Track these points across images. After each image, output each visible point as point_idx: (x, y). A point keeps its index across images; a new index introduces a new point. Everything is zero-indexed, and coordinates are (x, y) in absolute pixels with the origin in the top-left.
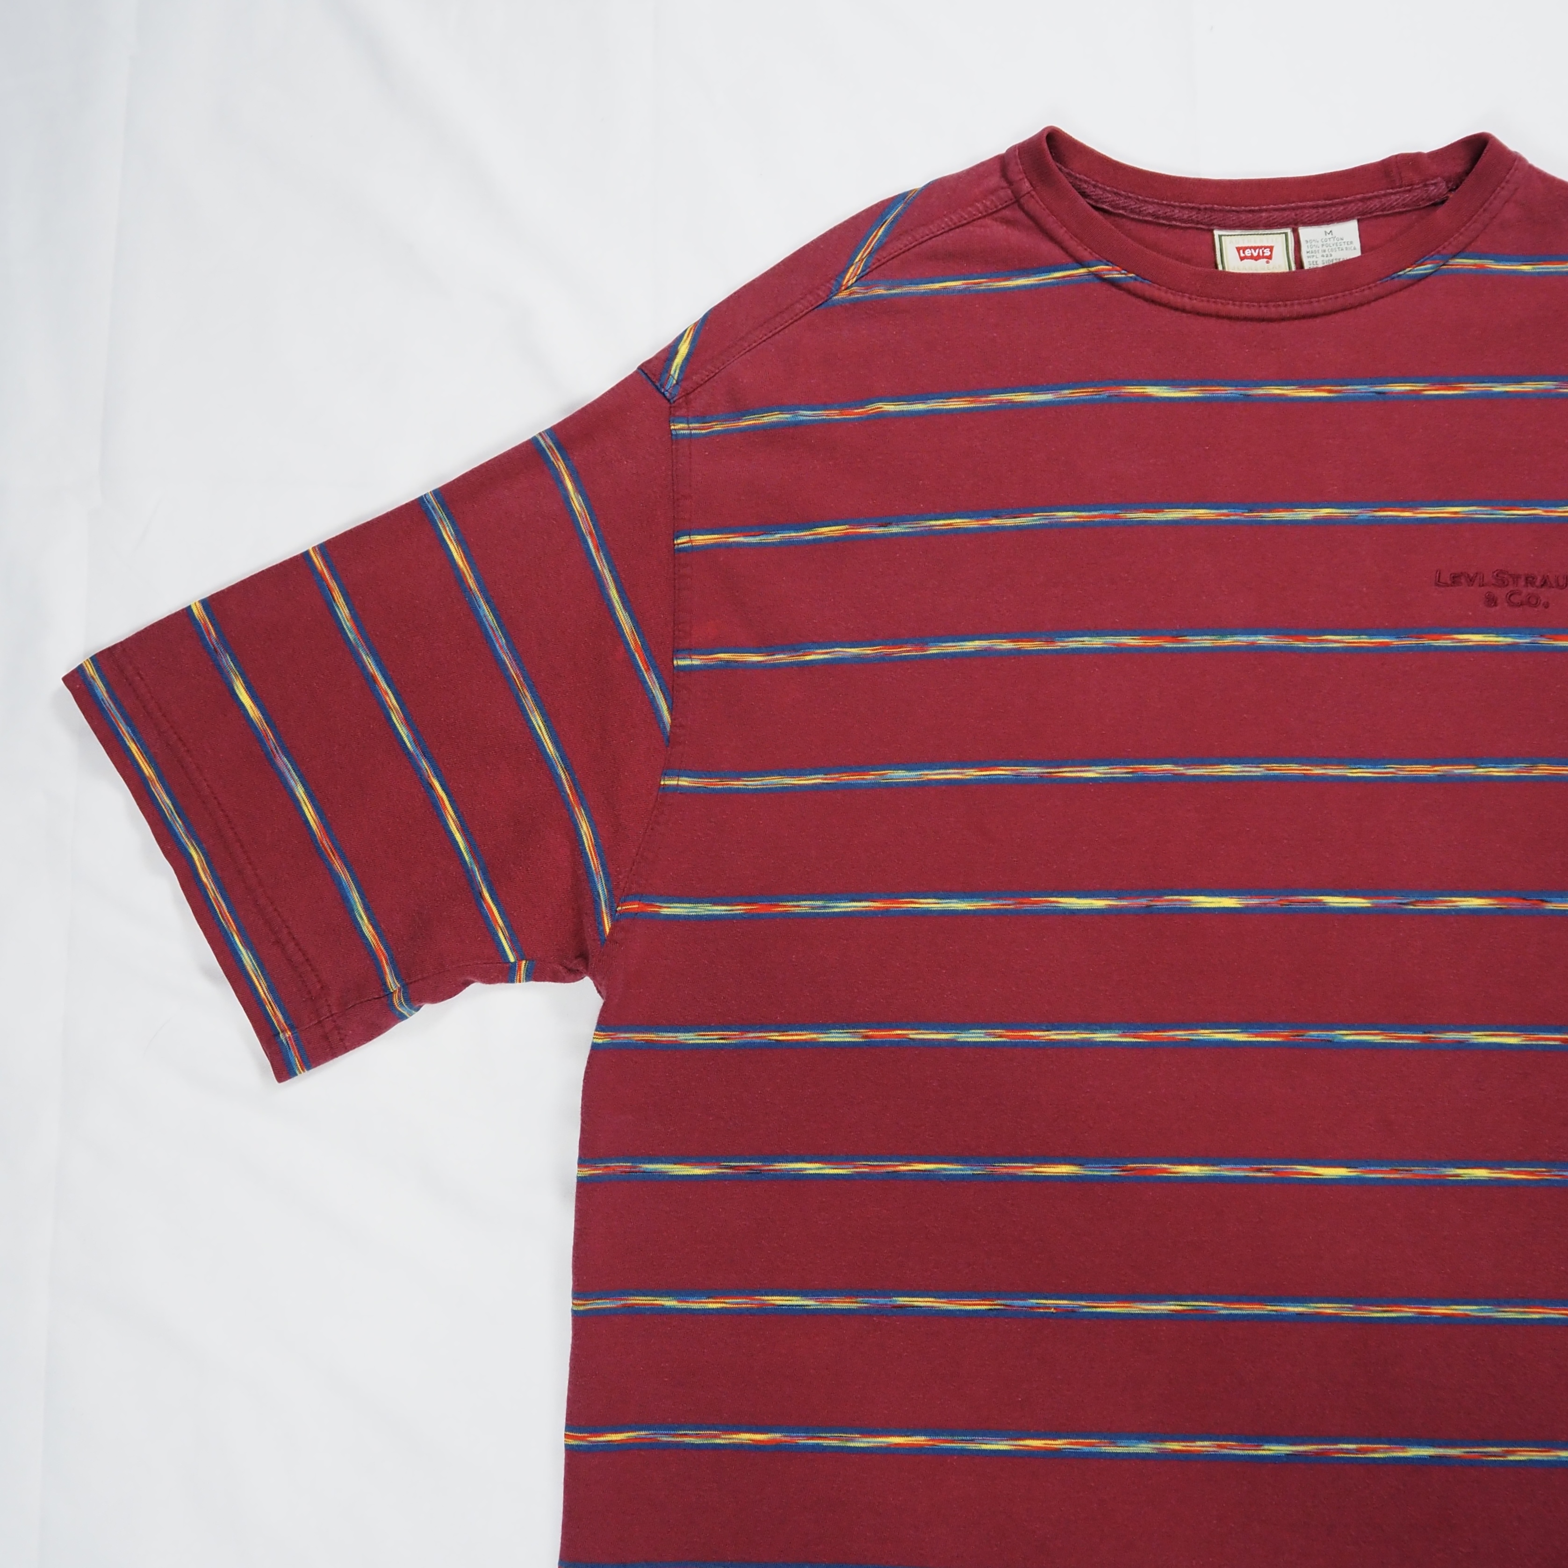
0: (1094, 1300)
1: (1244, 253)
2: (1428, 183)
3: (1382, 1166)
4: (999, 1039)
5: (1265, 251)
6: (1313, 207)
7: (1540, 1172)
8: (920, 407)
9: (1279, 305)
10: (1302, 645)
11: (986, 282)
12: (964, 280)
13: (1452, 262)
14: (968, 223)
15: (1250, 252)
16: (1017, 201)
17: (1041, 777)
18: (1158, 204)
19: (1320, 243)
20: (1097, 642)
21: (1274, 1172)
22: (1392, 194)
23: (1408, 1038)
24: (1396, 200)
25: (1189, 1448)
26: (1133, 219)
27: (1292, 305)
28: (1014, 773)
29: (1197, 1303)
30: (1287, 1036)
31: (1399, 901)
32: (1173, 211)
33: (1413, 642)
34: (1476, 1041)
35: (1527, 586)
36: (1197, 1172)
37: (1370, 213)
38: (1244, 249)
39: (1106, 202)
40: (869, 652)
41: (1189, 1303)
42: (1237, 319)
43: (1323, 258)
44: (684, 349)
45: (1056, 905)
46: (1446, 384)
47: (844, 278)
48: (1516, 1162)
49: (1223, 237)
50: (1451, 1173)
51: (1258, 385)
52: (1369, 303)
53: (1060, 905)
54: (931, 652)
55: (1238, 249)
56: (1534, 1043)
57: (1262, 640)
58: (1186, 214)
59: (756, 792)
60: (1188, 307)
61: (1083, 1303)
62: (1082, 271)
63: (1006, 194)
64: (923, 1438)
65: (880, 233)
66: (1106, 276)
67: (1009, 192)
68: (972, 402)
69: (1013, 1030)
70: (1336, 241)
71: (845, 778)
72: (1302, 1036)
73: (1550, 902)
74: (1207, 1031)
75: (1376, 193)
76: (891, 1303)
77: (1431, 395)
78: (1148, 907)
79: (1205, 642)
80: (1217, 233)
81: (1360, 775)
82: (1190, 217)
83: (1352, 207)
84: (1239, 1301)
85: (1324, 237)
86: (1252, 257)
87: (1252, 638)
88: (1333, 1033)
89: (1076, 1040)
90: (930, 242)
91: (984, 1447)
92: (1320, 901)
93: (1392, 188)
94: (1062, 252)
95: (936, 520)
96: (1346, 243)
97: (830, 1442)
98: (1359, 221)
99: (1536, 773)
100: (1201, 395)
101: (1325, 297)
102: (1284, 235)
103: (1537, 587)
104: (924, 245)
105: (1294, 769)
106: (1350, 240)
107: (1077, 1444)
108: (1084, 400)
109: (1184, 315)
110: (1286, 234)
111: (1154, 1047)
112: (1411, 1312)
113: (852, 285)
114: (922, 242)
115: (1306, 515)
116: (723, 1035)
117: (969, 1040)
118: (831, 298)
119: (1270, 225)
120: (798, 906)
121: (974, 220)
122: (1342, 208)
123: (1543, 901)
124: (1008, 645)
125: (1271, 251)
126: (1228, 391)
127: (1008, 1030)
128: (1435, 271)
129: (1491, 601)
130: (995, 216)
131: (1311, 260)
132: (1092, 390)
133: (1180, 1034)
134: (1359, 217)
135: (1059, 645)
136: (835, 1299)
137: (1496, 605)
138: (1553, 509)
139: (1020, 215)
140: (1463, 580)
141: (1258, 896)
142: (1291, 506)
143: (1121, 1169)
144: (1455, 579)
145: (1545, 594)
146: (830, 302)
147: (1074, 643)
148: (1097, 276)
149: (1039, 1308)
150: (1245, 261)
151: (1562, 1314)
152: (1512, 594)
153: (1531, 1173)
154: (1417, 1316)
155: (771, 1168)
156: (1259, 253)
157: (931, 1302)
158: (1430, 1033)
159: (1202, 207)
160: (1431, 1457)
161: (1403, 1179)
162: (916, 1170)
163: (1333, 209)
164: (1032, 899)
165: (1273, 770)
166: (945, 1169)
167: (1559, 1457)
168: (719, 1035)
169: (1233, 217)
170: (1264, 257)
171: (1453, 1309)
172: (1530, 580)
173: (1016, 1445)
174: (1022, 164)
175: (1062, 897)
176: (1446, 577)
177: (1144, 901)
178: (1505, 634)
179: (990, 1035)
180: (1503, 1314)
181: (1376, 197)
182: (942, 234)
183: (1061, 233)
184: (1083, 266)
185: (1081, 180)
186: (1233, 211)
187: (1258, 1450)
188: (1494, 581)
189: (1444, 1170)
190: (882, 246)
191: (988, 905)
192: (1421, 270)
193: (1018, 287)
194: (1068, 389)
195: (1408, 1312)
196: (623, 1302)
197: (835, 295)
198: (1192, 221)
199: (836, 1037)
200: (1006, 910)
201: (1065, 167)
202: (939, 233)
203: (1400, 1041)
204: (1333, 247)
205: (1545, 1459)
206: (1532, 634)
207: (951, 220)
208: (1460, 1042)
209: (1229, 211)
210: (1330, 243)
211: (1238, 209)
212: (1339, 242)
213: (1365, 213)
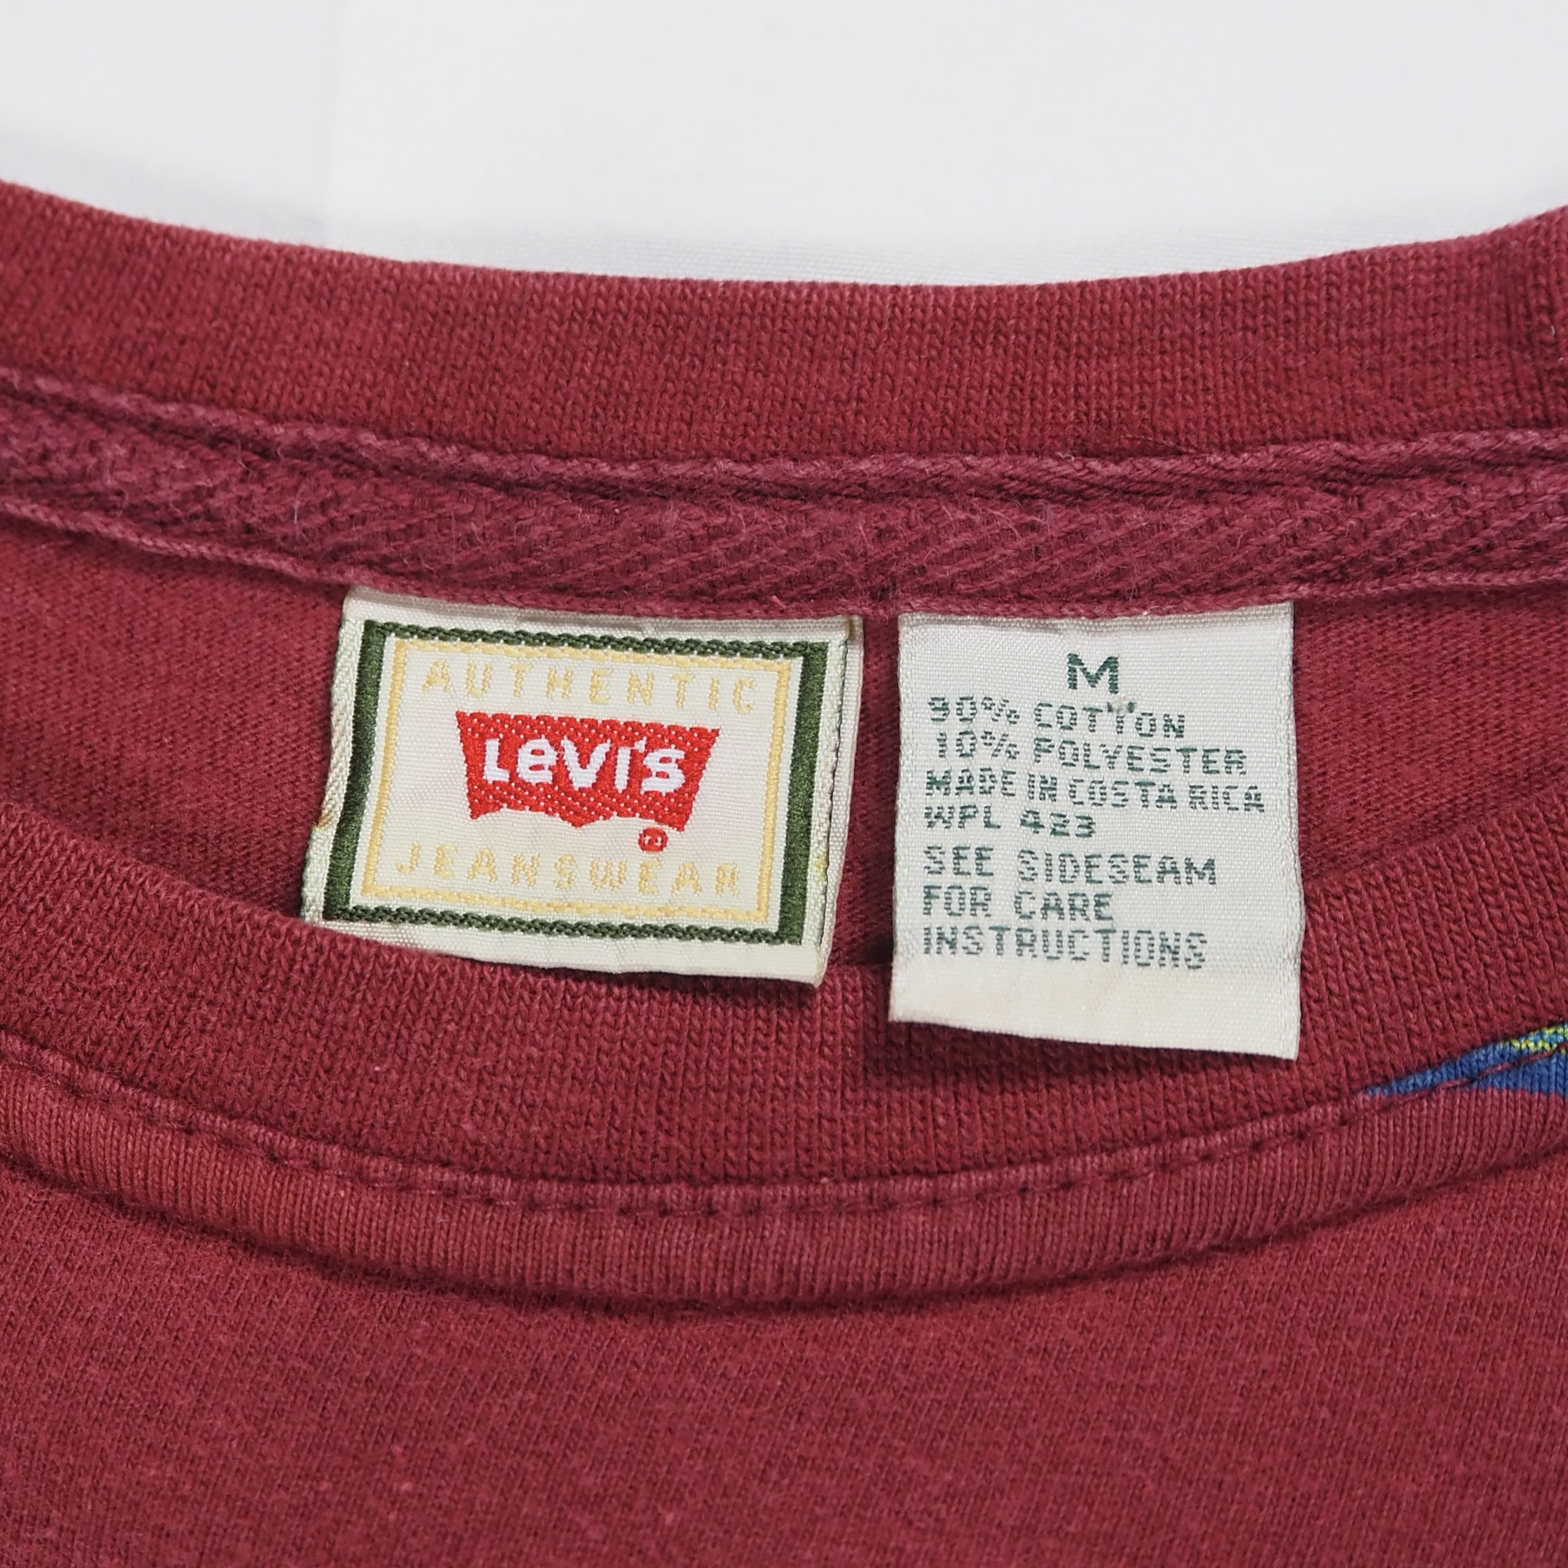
1: (508, 759)
19: (1023, 734)
27: (754, 1210)
32: (93, 448)
37: (1382, 572)
70: (1130, 737)
75: (1429, 444)
82: (198, 494)
85: (1059, 693)
96: (1196, 760)
98: (1303, 615)
101: (977, 1179)
102: (799, 661)
106: (1225, 741)
110: (813, 657)
122: (1193, 516)
125: (693, 767)
134: (1304, 590)
156: (607, 771)
163: (1137, 517)
181: (1433, 468)
186: (481, 478)
204: (1108, 776)
209: (449, 477)
210: (1080, 734)
211: (508, 467)
212: (1159, 740)
213: (1341, 577)
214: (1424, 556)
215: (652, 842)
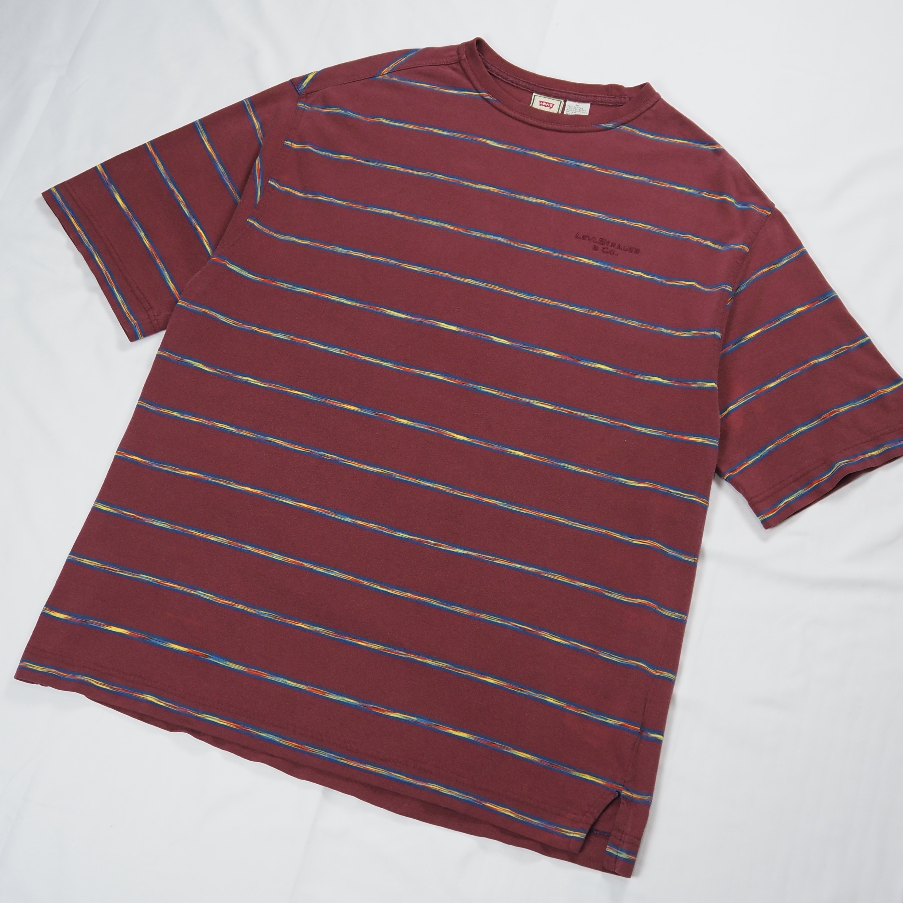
0: (347, 459)
1: (542, 103)
2: (622, 97)
3: (481, 441)
4: (345, 354)
5: (551, 105)
6: (574, 94)
7: (544, 459)
8: (397, 124)
9: (549, 124)
10: (515, 245)
11: (438, 88)
12: (430, 85)
13: (622, 126)
14: (438, 65)
15: (545, 104)
16: (459, 62)
17: (396, 265)
18: (514, 78)
19: (573, 108)
20: (435, 224)
21: (437, 431)
22: (606, 97)
23: (508, 396)
24: (608, 100)
25: (367, 525)
26: (503, 81)
27: (554, 125)
28: (385, 261)
29: (389, 472)
30: (459, 382)
31: (522, 346)
32: (519, 82)
33: (560, 255)
34: (535, 404)
35: (612, 247)
36: (406, 423)
37: (596, 102)
38: (543, 102)
39: (495, 72)
40: (344, 204)
41: (386, 471)
42: (531, 125)
43: (572, 113)
44: (310, 77)
45: (385, 312)
46: (606, 169)
47: (383, 71)
48: (535, 453)
49: (536, 96)
50: (508, 451)
51: (531, 151)
52: (584, 132)
53: (387, 312)
54: (369, 210)
55: (540, 102)
56: (557, 410)
57: (500, 239)
58: (524, 84)
59: (282, 240)
60: (513, 116)
61: (343, 459)
62: (477, 94)
63: (456, 58)
64: (260, 491)
65: (403, 60)
66: (485, 97)
67: (457, 58)
68: (417, 127)
69: (351, 352)
70: (579, 108)
71: (319, 245)
72: (466, 384)
73: (582, 361)
74: (428, 373)
75: (600, 95)
76: (265, 439)
77: (598, 171)
78: (421, 321)
79: (478, 234)
80: (534, 94)
81: (522, 297)
82: (526, 85)
83: (589, 98)
84: (406, 476)
85: (576, 106)
86: (545, 106)
87: (497, 238)
88: (478, 386)
89: (375, 363)
90: (421, 68)
91: (283, 501)
92: (490, 337)
93: (608, 95)
94: (471, 85)
95: (388, 164)
96: (583, 110)
97: (221, 482)
98: (591, 104)
99: (592, 314)
100: (507, 148)
101: (567, 125)
102: (560, 102)
103: (616, 248)
104: (418, 68)
105: (497, 288)
106: (585, 110)
107: (321, 510)
108: (461, 138)
109: (511, 119)
110: (561, 102)
111: (405, 373)
112: (474, 497)
113: (385, 74)
114: (418, 67)
115: (533, 200)
116: (235, 322)
117: (332, 351)
118: (376, 77)
119: (556, 97)
120: (283, 285)
121: (441, 65)
122: (586, 97)
123: (579, 360)
124: (400, 216)
125: (553, 105)
126: (519, 149)
127: (349, 351)
128: (615, 128)
129: (595, 248)
130: (450, 66)
131: (567, 112)
132: (465, 136)
133: (417, 371)
135: (420, 220)
136: (244, 431)
137: (597, 250)
138: (631, 223)
139: (459, 67)
140: (587, 238)
141: (466, 329)
142: (529, 195)
143: (376, 414)
144: (584, 238)
145: (618, 251)
146: (374, 78)
147: (426, 221)
148: (482, 96)
149: (324, 456)
150: (542, 106)
151: (535, 514)
152: (605, 248)
153: (541, 459)
154: (476, 499)
155: (236, 377)
156: (548, 105)
157: (281, 442)
158: (517, 396)
159: (531, 83)
160: (463, 553)
161: (488, 448)
162: (294, 393)
163: (582, 97)
164: (376, 307)
165: (488, 286)
166: (305, 396)
167: (515, 566)
168: (234, 322)
169: (542, 90)
170: (549, 107)
171: (492, 501)
172: (613, 245)
173: (296, 504)
174: (465, 48)
175: (388, 309)
176: (581, 236)
177: (419, 319)
178: (597, 261)
179: (340, 351)
180: (511, 508)
181: (600, 97)
182: (426, 66)
183: (473, 77)
184: (478, 92)
185: (487, 62)
186: (543, 87)
187: (394, 533)
188: (599, 241)
189: (506, 448)
190: (402, 64)
191: (357, 304)
192: (608, 125)
193: (450, 93)
194: (456, 133)
195: (473, 497)
196: (158, 410)
197: (378, 76)
198: (526, 87)
199: (280, 336)
200: (364, 308)
201: (483, 56)
202: (425, 65)
203: (504, 396)
204: (578, 110)
205: (510, 565)
206: (607, 264)
207: (432, 62)
208: (528, 403)
209: (541, 87)
210: (576, 108)
211: (545, 87)
212: (581, 109)
213: (594, 102)
214: (598, 102)
215: (550, 109)
